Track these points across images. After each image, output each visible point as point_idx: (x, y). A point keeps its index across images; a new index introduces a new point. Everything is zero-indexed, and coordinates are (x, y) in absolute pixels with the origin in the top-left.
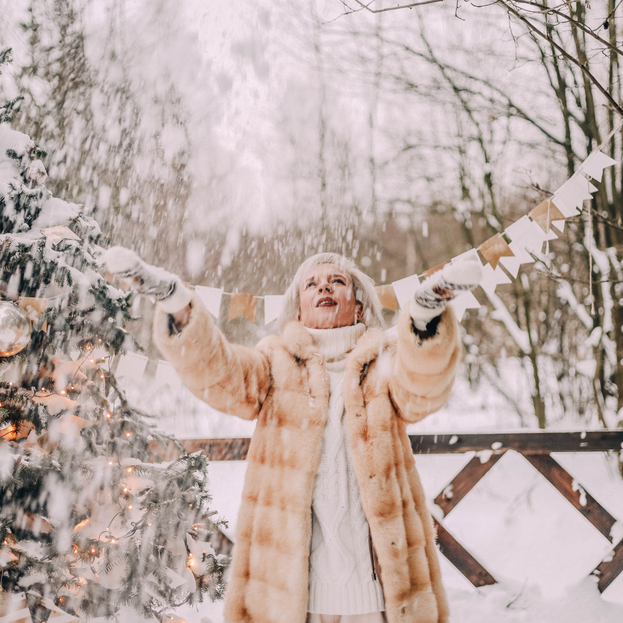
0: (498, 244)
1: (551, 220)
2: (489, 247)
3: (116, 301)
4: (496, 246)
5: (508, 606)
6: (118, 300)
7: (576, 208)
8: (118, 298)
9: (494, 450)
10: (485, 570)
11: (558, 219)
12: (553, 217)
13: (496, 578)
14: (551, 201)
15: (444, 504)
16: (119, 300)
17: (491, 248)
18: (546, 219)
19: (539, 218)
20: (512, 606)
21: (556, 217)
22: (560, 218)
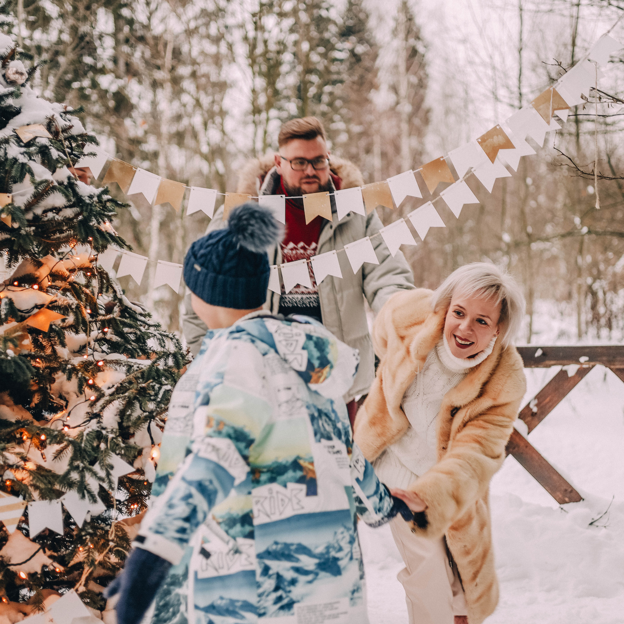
0: (497, 136)
1: (554, 110)
2: (487, 139)
3: (87, 198)
4: (495, 137)
5: (591, 524)
6: (89, 197)
7: (580, 96)
8: (88, 195)
9: (581, 364)
10: (571, 486)
11: (562, 109)
12: (556, 106)
13: (583, 496)
14: (554, 89)
15: (529, 419)
16: (91, 197)
17: (490, 140)
18: (548, 108)
19: (541, 107)
20: (596, 524)
21: (560, 107)
22: (564, 107)
